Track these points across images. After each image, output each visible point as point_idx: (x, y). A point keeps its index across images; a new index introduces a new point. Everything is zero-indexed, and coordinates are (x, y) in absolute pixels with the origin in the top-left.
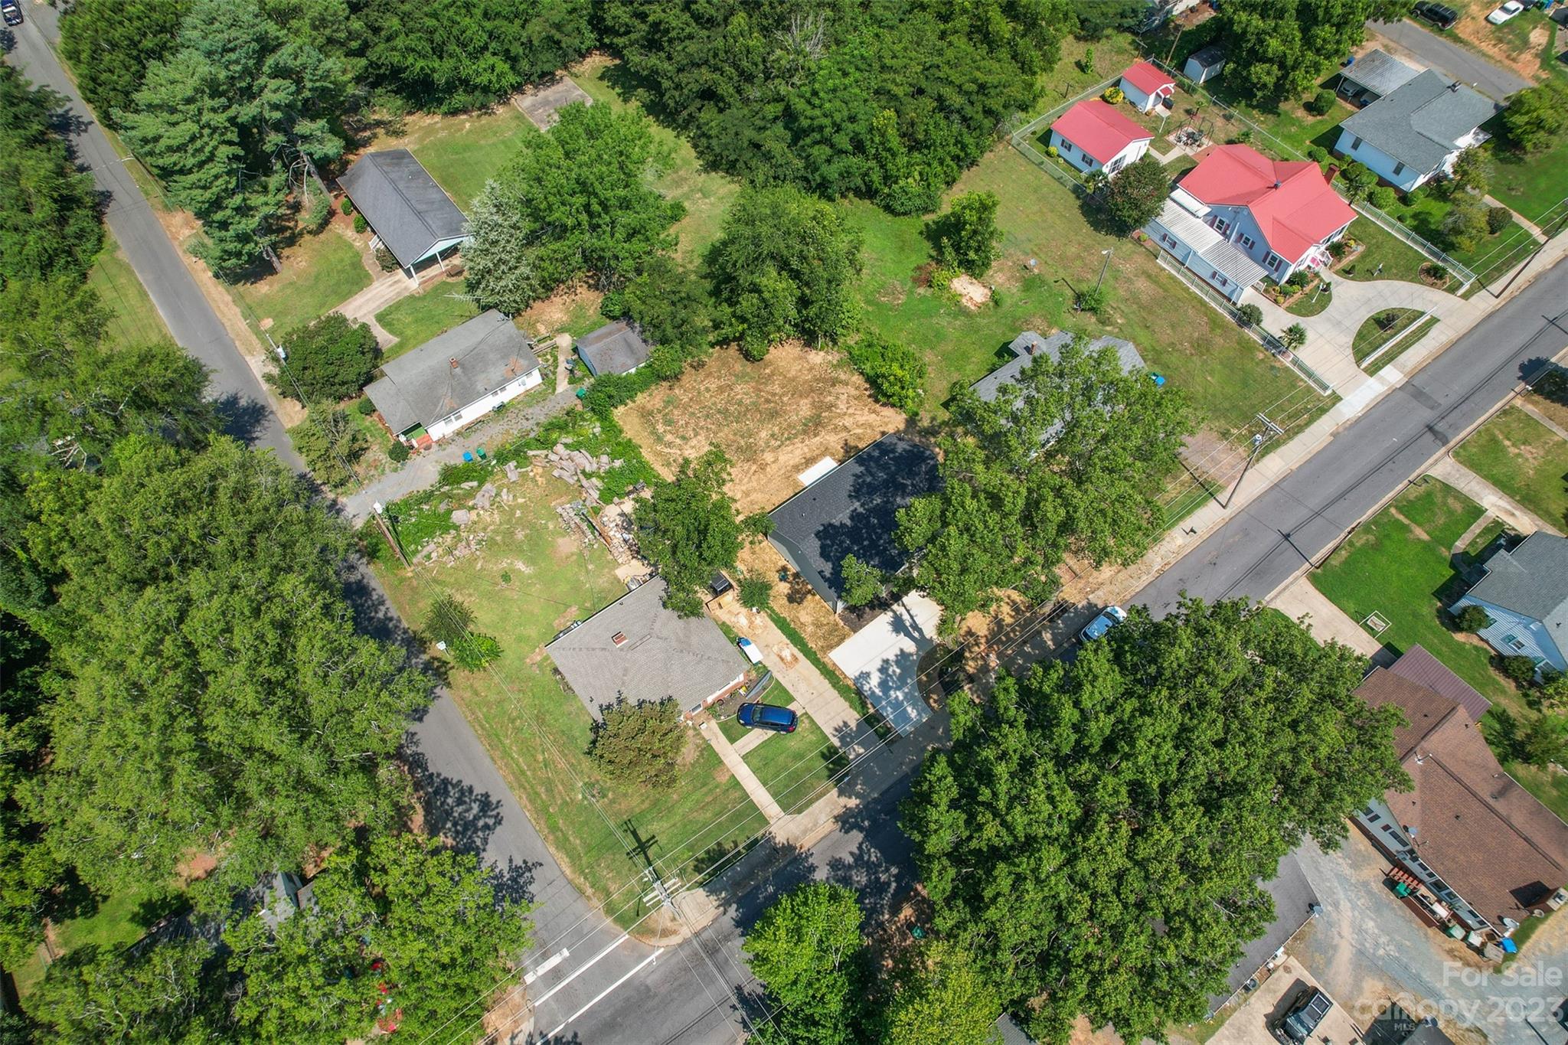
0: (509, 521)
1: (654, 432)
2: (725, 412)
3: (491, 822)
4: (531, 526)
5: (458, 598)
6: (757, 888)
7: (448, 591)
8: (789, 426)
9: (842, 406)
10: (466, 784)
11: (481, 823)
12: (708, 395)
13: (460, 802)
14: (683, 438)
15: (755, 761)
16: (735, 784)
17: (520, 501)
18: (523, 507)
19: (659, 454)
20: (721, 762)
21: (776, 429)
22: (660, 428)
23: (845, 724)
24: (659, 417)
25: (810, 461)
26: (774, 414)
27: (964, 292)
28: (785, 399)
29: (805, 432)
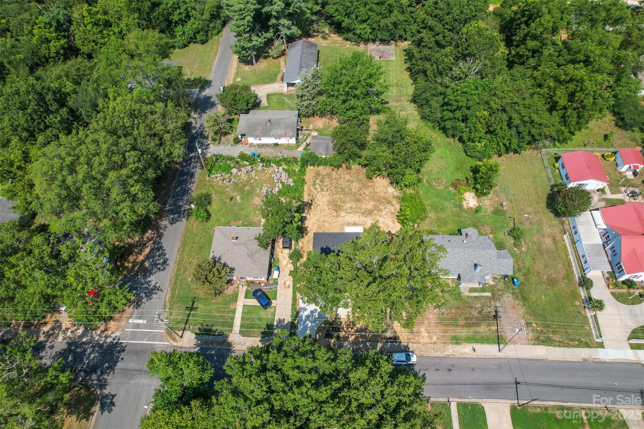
0: (248, 182)
1: (315, 182)
2: (343, 189)
3: (162, 268)
4: (252, 187)
5: (213, 196)
6: (210, 348)
7: (213, 192)
8: (360, 208)
9: (384, 213)
10: (166, 252)
11: (159, 267)
12: (342, 180)
13: (159, 256)
14: (322, 190)
15: (246, 310)
16: (234, 312)
17: (257, 178)
18: (255, 180)
19: (310, 190)
20: (236, 301)
21: (354, 206)
22: (318, 181)
23: (284, 319)
24: (321, 177)
25: (355, 224)
26: (358, 200)
27: (468, 199)
28: (367, 198)
29: (363, 213)
